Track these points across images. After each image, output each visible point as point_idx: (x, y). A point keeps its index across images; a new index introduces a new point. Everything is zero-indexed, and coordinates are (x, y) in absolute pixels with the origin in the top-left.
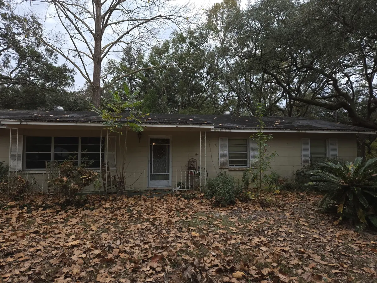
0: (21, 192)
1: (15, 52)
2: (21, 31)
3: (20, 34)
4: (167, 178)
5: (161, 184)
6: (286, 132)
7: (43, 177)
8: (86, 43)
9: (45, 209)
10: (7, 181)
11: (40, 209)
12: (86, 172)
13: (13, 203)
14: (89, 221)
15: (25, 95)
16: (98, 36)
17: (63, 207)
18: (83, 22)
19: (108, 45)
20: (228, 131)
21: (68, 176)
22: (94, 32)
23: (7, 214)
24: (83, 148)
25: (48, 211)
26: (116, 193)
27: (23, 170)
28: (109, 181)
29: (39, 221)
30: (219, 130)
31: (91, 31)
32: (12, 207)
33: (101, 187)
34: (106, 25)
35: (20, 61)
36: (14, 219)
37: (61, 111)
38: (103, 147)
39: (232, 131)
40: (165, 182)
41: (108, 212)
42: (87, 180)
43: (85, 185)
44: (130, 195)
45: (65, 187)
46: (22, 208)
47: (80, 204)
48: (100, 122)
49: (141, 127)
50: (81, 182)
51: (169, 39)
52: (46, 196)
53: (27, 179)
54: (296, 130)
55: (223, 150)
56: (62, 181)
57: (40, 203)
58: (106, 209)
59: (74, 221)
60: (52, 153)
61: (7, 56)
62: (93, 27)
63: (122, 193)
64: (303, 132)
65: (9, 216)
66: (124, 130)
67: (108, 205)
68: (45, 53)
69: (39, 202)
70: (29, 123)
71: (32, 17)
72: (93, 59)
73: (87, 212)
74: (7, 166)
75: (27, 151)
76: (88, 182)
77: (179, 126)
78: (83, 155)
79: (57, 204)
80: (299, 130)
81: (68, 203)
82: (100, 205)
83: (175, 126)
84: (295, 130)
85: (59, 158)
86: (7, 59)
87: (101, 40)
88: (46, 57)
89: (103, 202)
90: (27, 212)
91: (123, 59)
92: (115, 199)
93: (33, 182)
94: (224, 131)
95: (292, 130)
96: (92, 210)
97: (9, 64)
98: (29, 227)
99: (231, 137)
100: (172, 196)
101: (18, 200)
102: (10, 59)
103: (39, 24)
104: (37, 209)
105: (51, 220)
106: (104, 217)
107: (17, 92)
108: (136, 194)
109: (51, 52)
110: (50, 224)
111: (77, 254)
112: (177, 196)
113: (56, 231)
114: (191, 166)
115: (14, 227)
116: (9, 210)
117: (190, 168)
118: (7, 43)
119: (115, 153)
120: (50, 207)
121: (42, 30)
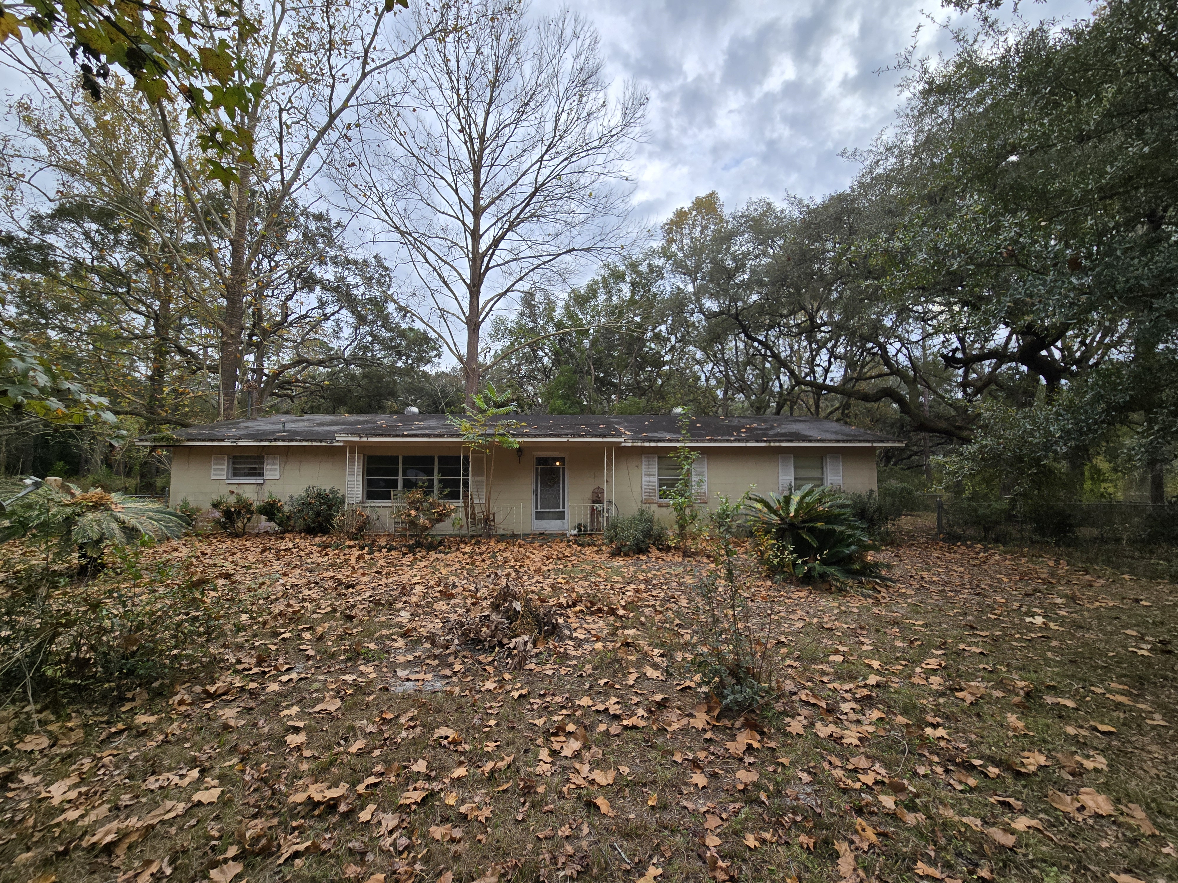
0: (360, 529)
1: (350, 315)
2: (358, 280)
3: (357, 286)
4: (561, 516)
5: (552, 526)
6: (749, 444)
7: (388, 512)
8: (456, 299)
9: (389, 550)
10: (343, 515)
11: (384, 550)
12: (439, 505)
13: (352, 543)
14: (439, 565)
15: (364, 382)
16: (474, 288)
17: (411, 549)
18: (452, 267)
19: (492, 299)
20: (653, 444)
21: (417, 509)
22: (468, 282)
23: (345, 555)
24: (441, 472)
25: (393, 553)
26: (480, 536)
27: (363, 502)
28: (473, 518)
29: (382, 562)
30: (639, 444)
31: (464, 280)
32: (350, 547)
33: (462, 526)
34: (488, 268)
35: (356, 328)
36: (353, 560)
37: (414, 414)
38: (466, 470)
39: (660, 444)
40: (559, 522)
41: (466, 556)
42: (440, 515)
43: (439, 521)
44: (502, 538)
45: (413, 523)
46: (362, 548)
47: (431, 547)
48: (459, 436)
49: (515, 442)
50: (432, 517)
51: (596, 278)
52: (390, 536)
53: (367, 512)
54: (765, 441)
55: (649, 475)
56: (410, 515)
57: (384, 544)
58: (464, 554)
59: (423, 564)
60: (400, 478)
61: (337, 322)
62: (467, 274)
63: (489, 537)
64: (777, 444)
65: (347, 557)
66: (490, 446)
67: (468, 549)
68: (395, 315)
69: (383, 542)
70: (370, 439)
71: (375, 257)
72: (467, 324)
73: (440, 556)
74: (343, 496)
75: (368, 475)
76: (441, 517)
77: (571, 440)
78: (440, 481)
79: (405, 546)
80: (769, 441)
81: (419, 544)
82: (458, 549)
83: (565, 440)
84: (762, 441)
85: (409, 485)
86: (338, 325)
87: (479, 292)
88: (397, 320)
89: (463, 546)
90: (369, 554)
91: (522, 314)
92: (478, 543)
93: (375, 517)
94: (647, 444)
95: (757, 441)
96: (447, 554)
97: (341, 335)
98: (371, 568)
99: (661, 454)
100: (562, 541)
101: (357, 539)
102: (342, 325)
103: (386, 269)
104: (380, 551)
105: (396, 562)
106: (459, 562)
107: (353, 377)
108: (510, 538)
109: (404, 311)
110: (395, 566)
111: (419, 589)
112: (569, 541)
113: (400, 572)
114: (597, 498)
115: (353, 568)
116: (347, 551)
117: (594, 502)
118: (338, 300)
119: (484, 478)
120: (395, 549)
121: (390, 278)
